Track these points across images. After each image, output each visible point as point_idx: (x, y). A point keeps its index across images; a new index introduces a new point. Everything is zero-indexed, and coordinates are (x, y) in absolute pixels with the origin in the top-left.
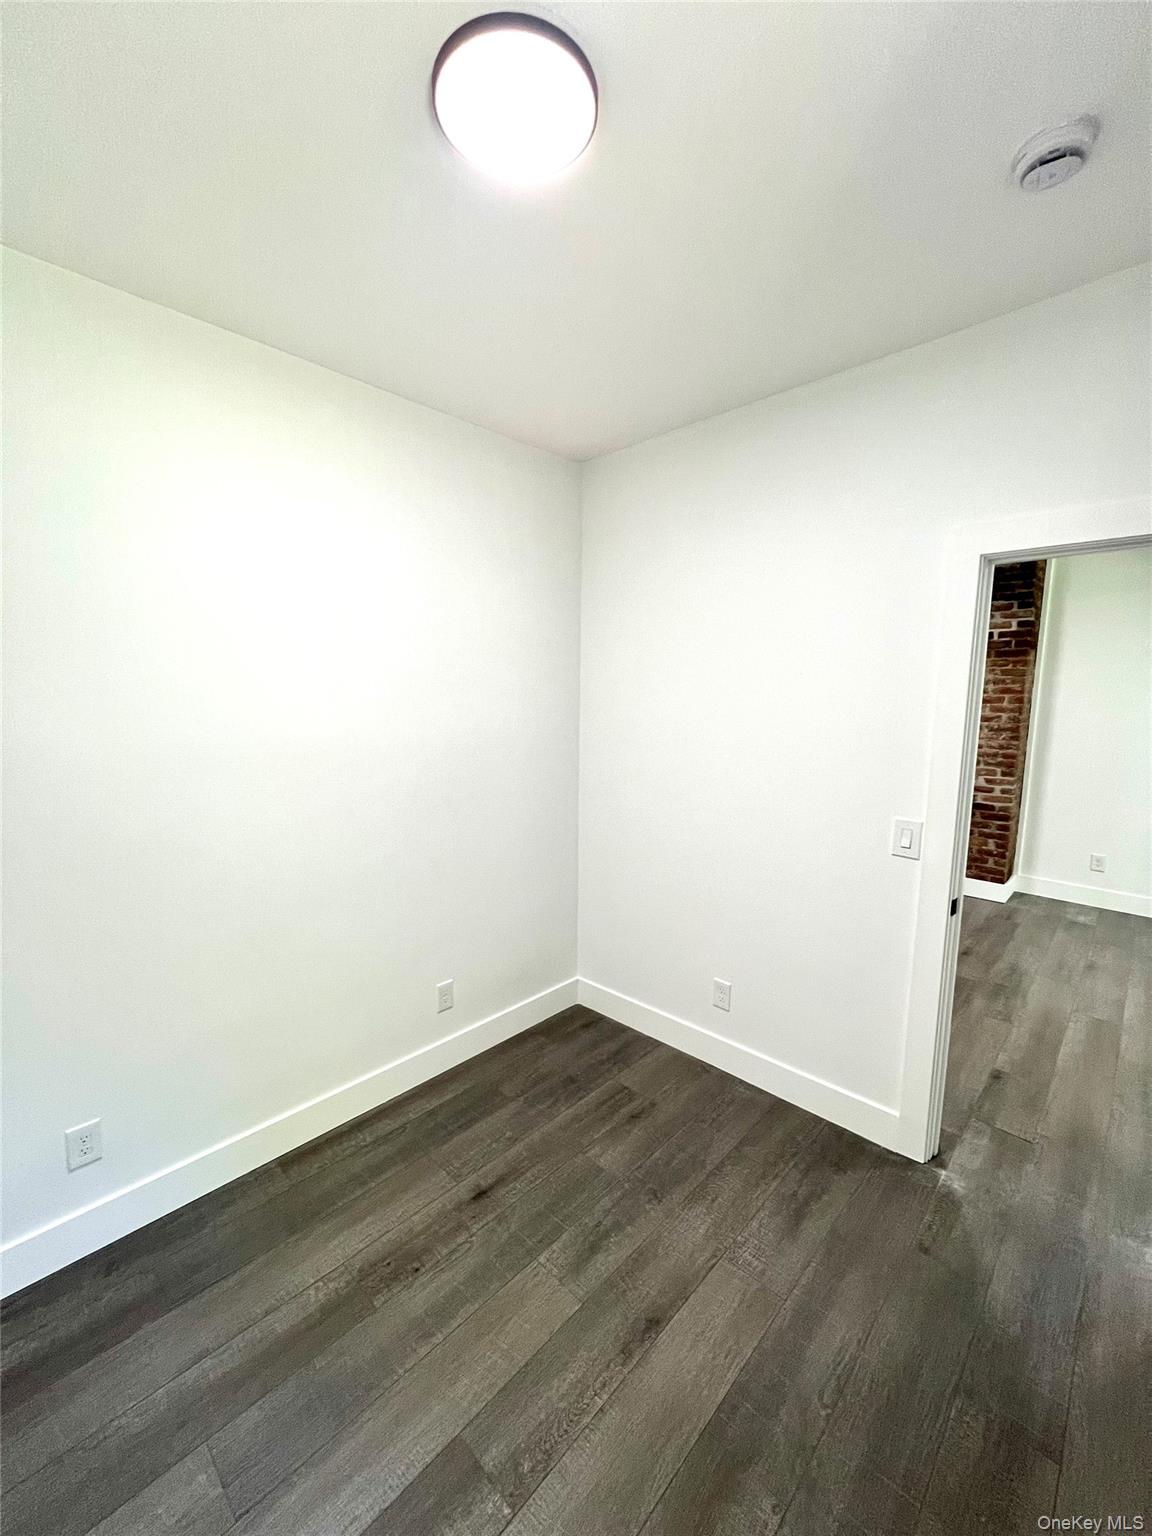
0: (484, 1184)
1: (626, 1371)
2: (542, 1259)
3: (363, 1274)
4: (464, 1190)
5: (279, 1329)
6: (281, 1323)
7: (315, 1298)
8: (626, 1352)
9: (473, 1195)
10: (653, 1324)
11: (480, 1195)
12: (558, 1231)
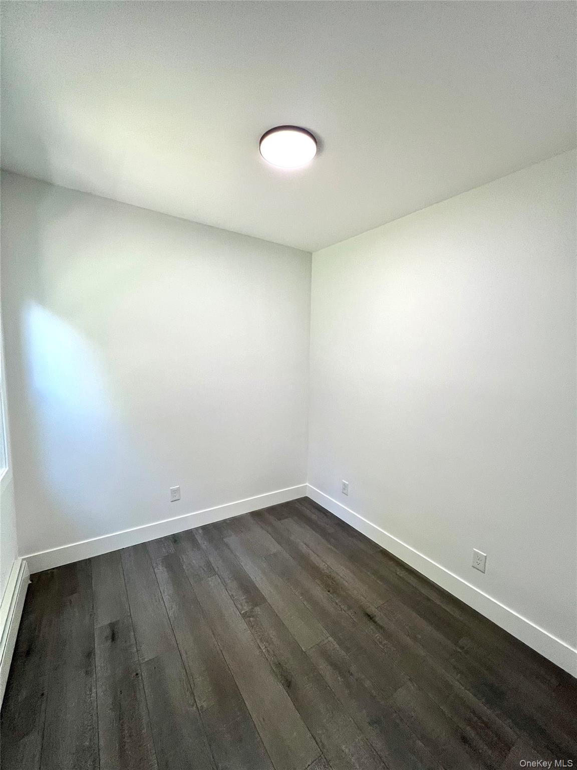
0: (377, 619)
1: (271, 663)
2: (330, 638)
3: (329, 577)
4: (372, 610)
5: (312, 558)
6: (314, 558)
7: (322, 566)
8: (279, 665)
9: (369, 613)
10: (289, 684)
11: (370, 617)
12: (347, 650)
